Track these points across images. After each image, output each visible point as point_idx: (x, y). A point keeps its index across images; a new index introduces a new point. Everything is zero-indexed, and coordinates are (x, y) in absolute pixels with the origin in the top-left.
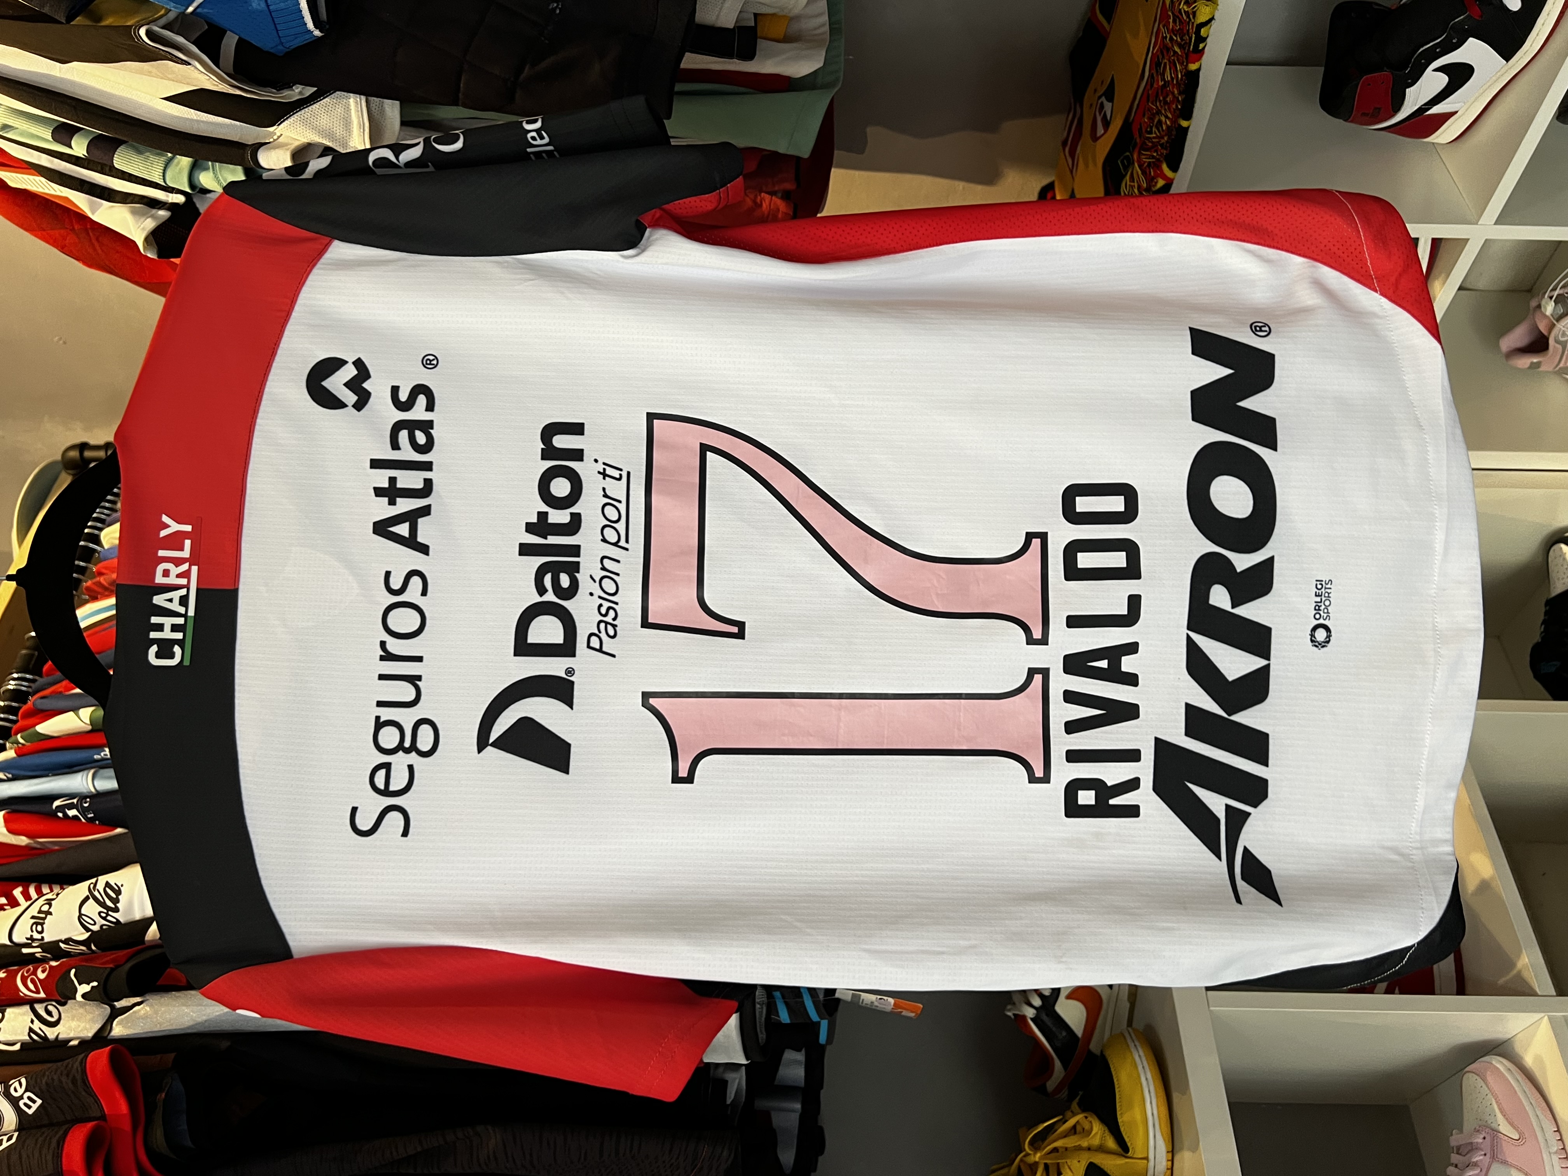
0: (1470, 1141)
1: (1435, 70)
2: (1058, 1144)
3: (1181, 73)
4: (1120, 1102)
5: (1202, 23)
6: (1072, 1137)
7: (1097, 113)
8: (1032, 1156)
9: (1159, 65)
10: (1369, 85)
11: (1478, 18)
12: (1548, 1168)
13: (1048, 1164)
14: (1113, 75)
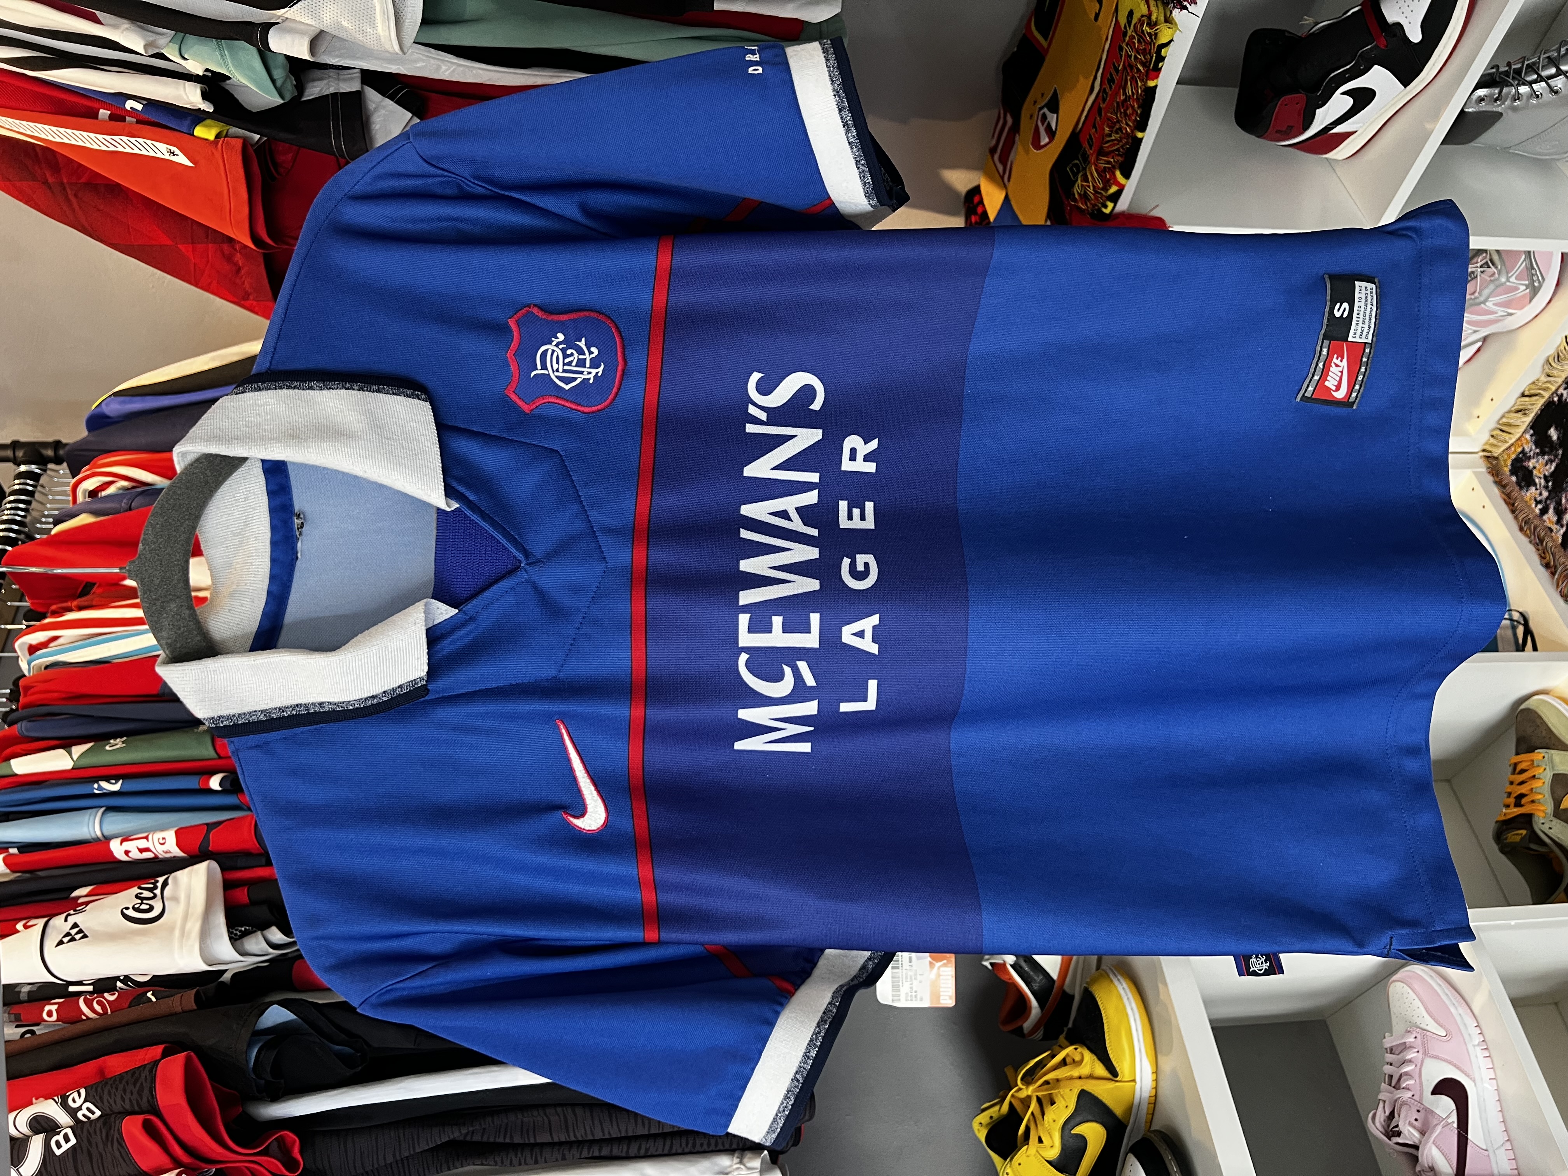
0: (1403, 1041)
1: (1343, 93)
2: (1049, 1077)
3: (1141, 89)
4: (1109, 1031)
5: (1163, 43)
6: (1064, 1068)
7: (1040, 124)
8: (1025, 1090)
9: (1111, 81)
10: (1286, 105)
11: (1382, 47)
12: (1473, 1059)
13: (1040, 1096)
14: (1055, 90)
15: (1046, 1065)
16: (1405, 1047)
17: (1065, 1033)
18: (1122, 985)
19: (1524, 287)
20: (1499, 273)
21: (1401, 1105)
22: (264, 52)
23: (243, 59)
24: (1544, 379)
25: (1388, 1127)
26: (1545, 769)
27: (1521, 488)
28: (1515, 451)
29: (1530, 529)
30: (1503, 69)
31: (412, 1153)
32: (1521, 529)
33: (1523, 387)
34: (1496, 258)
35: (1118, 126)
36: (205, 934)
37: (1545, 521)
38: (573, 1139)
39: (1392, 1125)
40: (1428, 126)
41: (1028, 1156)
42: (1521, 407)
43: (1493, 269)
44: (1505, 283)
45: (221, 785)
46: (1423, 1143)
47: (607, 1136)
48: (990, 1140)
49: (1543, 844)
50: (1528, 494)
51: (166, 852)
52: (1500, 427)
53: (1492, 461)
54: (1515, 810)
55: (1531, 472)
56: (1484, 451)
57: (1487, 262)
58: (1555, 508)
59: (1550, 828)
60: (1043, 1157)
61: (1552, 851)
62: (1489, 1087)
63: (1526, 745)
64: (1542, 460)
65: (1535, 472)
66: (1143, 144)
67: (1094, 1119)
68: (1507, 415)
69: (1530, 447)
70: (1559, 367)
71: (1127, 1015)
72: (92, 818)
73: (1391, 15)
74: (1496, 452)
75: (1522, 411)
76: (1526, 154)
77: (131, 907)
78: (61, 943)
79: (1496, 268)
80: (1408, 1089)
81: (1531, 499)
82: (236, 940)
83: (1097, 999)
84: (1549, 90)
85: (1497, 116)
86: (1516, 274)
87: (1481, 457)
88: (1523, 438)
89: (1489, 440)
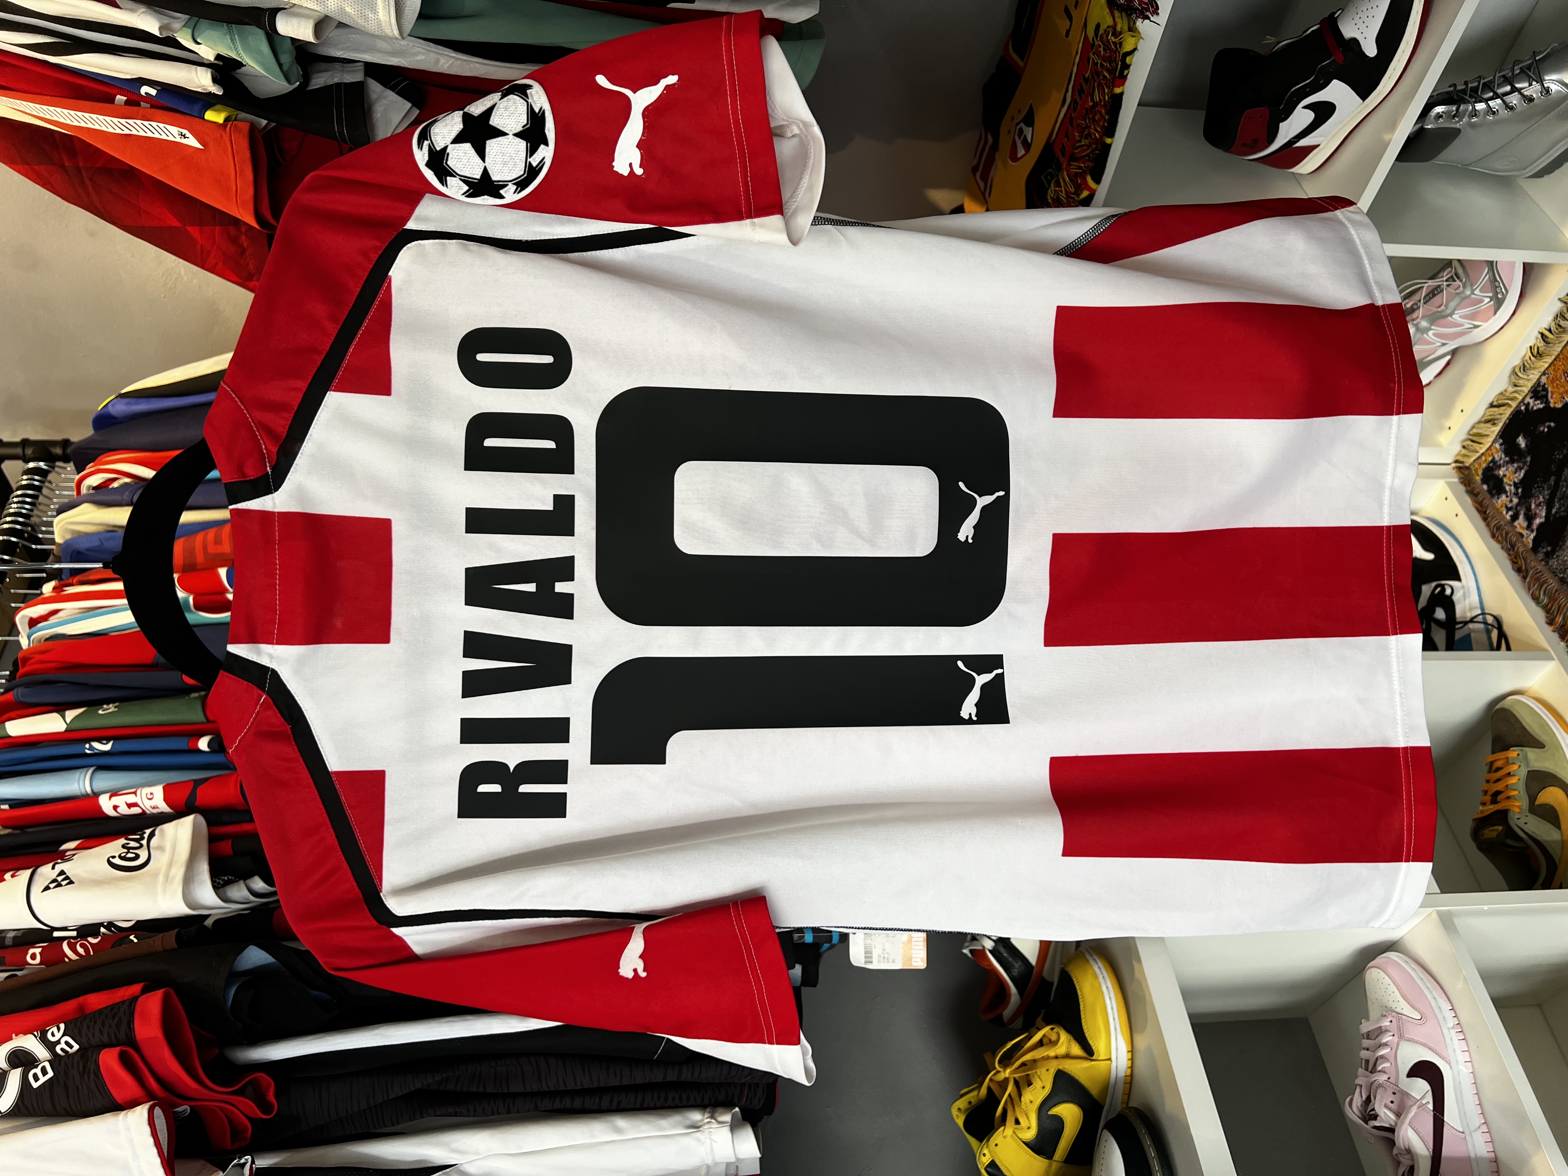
0: (1378, 1026)
1: (1304, 107)
2: (1027, 1058)
3: (1108, 95)
4: (1084, 1010)
5: (1127, 52)
6: (1040, 1049)
7: (1017, 138)
8: (1002, 1073)
9: (1081, 91)
10: (1250, 118)
11: (1341, 62)
12: (1448, 1042)
13: (1017, 1078)
14: (1031, 104)
15: (1023, 1047)
16: (1381, 1031)
17: (1042, 1015)
18: (1097, 964)
19: (1488, 300)
20: (1464, 287)
21: (1377, 1088)
22: (272, 35)
23: (251, 43)
24: (1511, 389)
25: (1366, 1111)
26: (1520, 766)
27: (1492, 496)
28: (1486, 460)
29: (1502, 536)
30: (1460, 87)
31: (386, 1099)
32: (1493, 536)
33: (1491, 397)
34: (1460, 271)
35: (1087, 132)
36: (188, 879)
37: (1516, 527)
38: (545, 1089)
39: (1369, 1110)
40: (1387, 137)
41: (1005, 1137)
42: (1490, 417)
43: (1458, 282)
44: (1470, 295)
45: (209, 745)
46: (1399, 1124)
47: (579, 1087)
48: (969, 1125)
49: (1518, 838)
50: (1499, 501)
51: (154, 808)
52: (1471, 437)
53: (1463, 471)
54: (1491, 807)
55: (1501, 480)
56: (1456, 461)
57: (1452, 277)
58: (1525, 514)
59: (1526, 823)
60: (1020, 1139)
61: (1529, 847)
62: (1465, 1070)
63: (1501, 744)
64: (1511, 468)
65: (1505, 480)
66: (1112, 150)
67: (1070, 1099)
68: (1477, 426)
69: (1499, 456)
70: (1525, 377)
71: (1103, 993)
72: (82, 776)
73: (1348, 31)
74: (1468, 462)
75: (1492, 421)
76: (1487, 171)
77: (117, 856)
78: (47, 888)
79: (1461, 281)
80: (1384, 1072)
81: (1502, 507)
82: (219, 888)
83: (1073, 978)
84: (1504, 106)
85: (1456, 132)
86: (1480, 287)
87: (1454, 468)
88: (1492, 448)
89: (1461, 451)
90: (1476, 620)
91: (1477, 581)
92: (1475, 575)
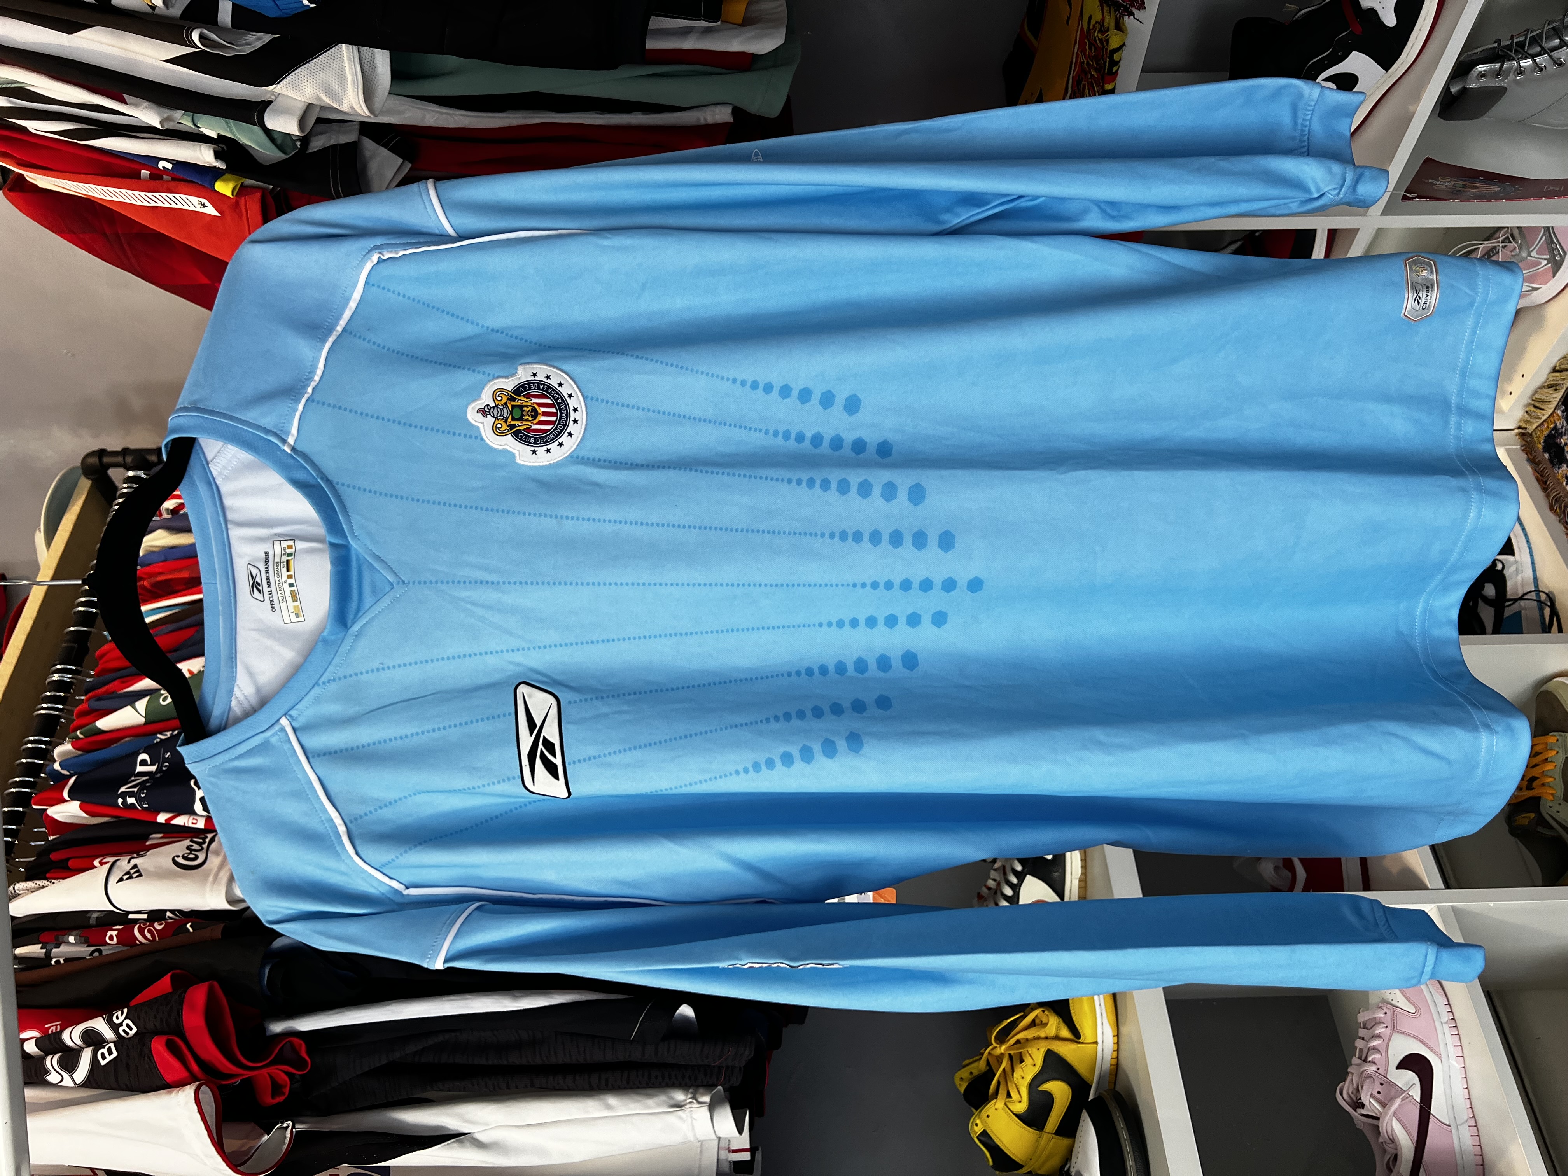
0: (1374, 1017)
2: (1020, 1036)
5: (1114, 49)
6: (1031, 1030)
8: (998, 1049)
9: (1080, 83)
11: (1359, 34)
12: (1440, 1035)
13: (1012, 1054)
14: (1041, 90)
15: (1018, 1026)
16: (1375, 1022)
19: (1546, 262)
21: (1367, 1078)
25: (1354, 1099)
26: (1558, 752)
27: (1553, 466)
28: (1548, 427)
29: (1560, 507)
30: (1504, 44)
32: (1551, 508)
33: (1554, 361)
34: (1516, 233)
40: (1411, 108)
41: (996, 1109)
42: (1552, 383)
43: (1514, 243)
44: (1527, 257)
46: (1383, 1114)
48: (968, 1094)
49: (1551, 828)
50: (1560, 471)
52: (1533, 402)
53: (1525, 438)
54: (1527, 793)
55: (1562, 449)
56: (1519, 427)
57: (1508, 237)
59: (1558, 812)
60: (1012, 1112)
62: (1456, 1065)
63: (1543, 728)
68: (1539, 390)
69: (1561, 423)
74: (1531, 428)
75: (1554, 387)
76: (1544, 127)
78: (121, 879)
79: (1517, 243)
80: (1375, 1063)
81: (1562, 477)
84: (1552, 62)
85: (1503, 90)
86: (1537, 248)
87: (1517, 435)
88: (1555, 415)
89: (1524, 416)
90: (1525, 597)
91: (1532, 556)
92: (1530, 548)
